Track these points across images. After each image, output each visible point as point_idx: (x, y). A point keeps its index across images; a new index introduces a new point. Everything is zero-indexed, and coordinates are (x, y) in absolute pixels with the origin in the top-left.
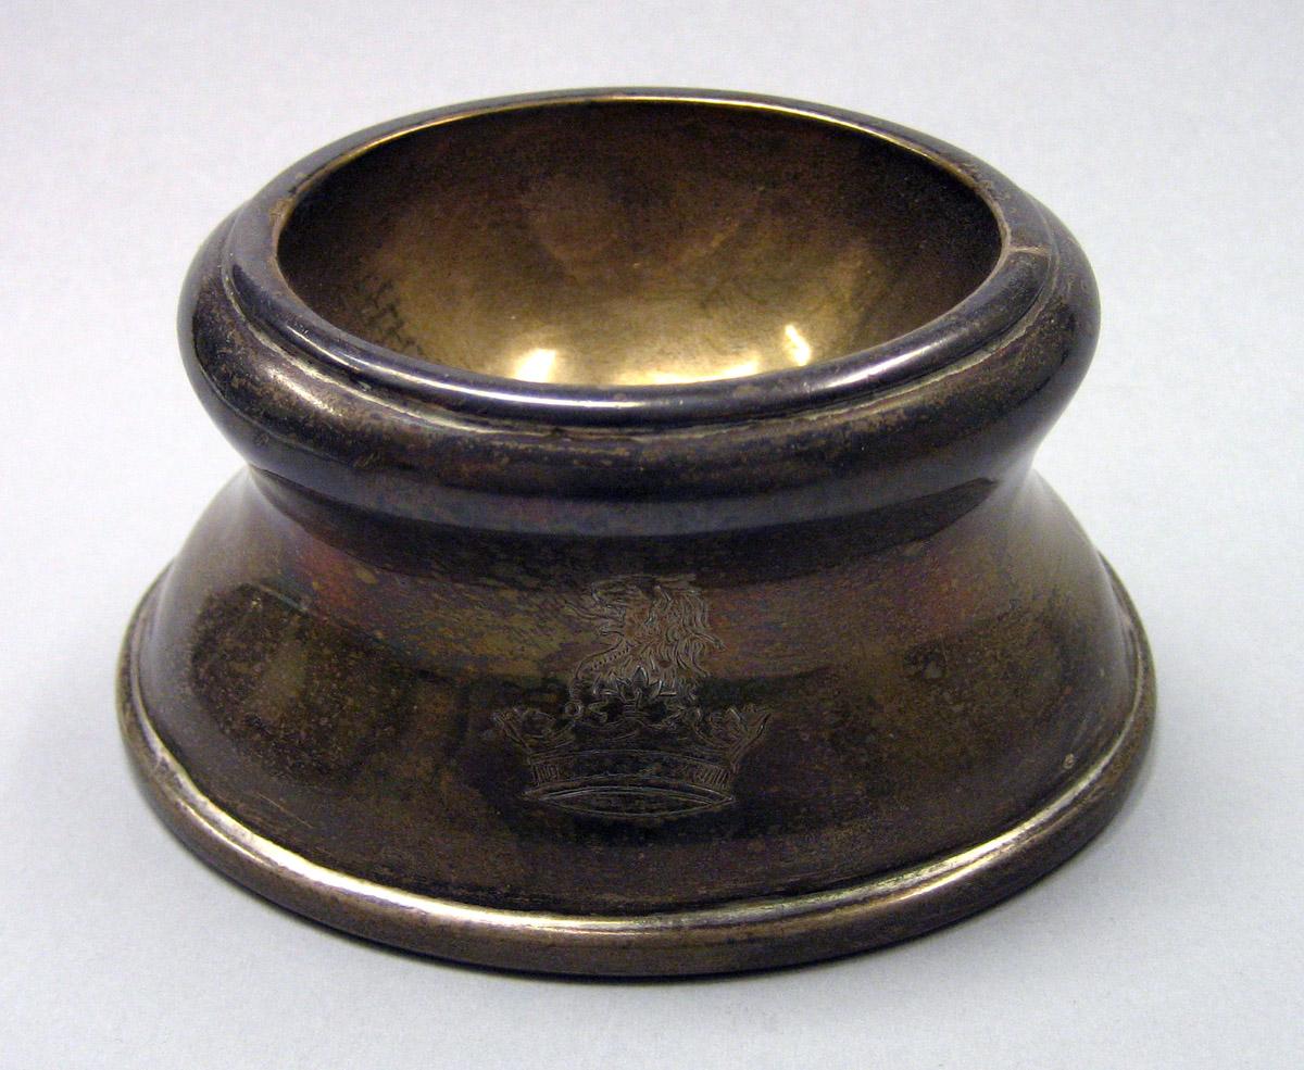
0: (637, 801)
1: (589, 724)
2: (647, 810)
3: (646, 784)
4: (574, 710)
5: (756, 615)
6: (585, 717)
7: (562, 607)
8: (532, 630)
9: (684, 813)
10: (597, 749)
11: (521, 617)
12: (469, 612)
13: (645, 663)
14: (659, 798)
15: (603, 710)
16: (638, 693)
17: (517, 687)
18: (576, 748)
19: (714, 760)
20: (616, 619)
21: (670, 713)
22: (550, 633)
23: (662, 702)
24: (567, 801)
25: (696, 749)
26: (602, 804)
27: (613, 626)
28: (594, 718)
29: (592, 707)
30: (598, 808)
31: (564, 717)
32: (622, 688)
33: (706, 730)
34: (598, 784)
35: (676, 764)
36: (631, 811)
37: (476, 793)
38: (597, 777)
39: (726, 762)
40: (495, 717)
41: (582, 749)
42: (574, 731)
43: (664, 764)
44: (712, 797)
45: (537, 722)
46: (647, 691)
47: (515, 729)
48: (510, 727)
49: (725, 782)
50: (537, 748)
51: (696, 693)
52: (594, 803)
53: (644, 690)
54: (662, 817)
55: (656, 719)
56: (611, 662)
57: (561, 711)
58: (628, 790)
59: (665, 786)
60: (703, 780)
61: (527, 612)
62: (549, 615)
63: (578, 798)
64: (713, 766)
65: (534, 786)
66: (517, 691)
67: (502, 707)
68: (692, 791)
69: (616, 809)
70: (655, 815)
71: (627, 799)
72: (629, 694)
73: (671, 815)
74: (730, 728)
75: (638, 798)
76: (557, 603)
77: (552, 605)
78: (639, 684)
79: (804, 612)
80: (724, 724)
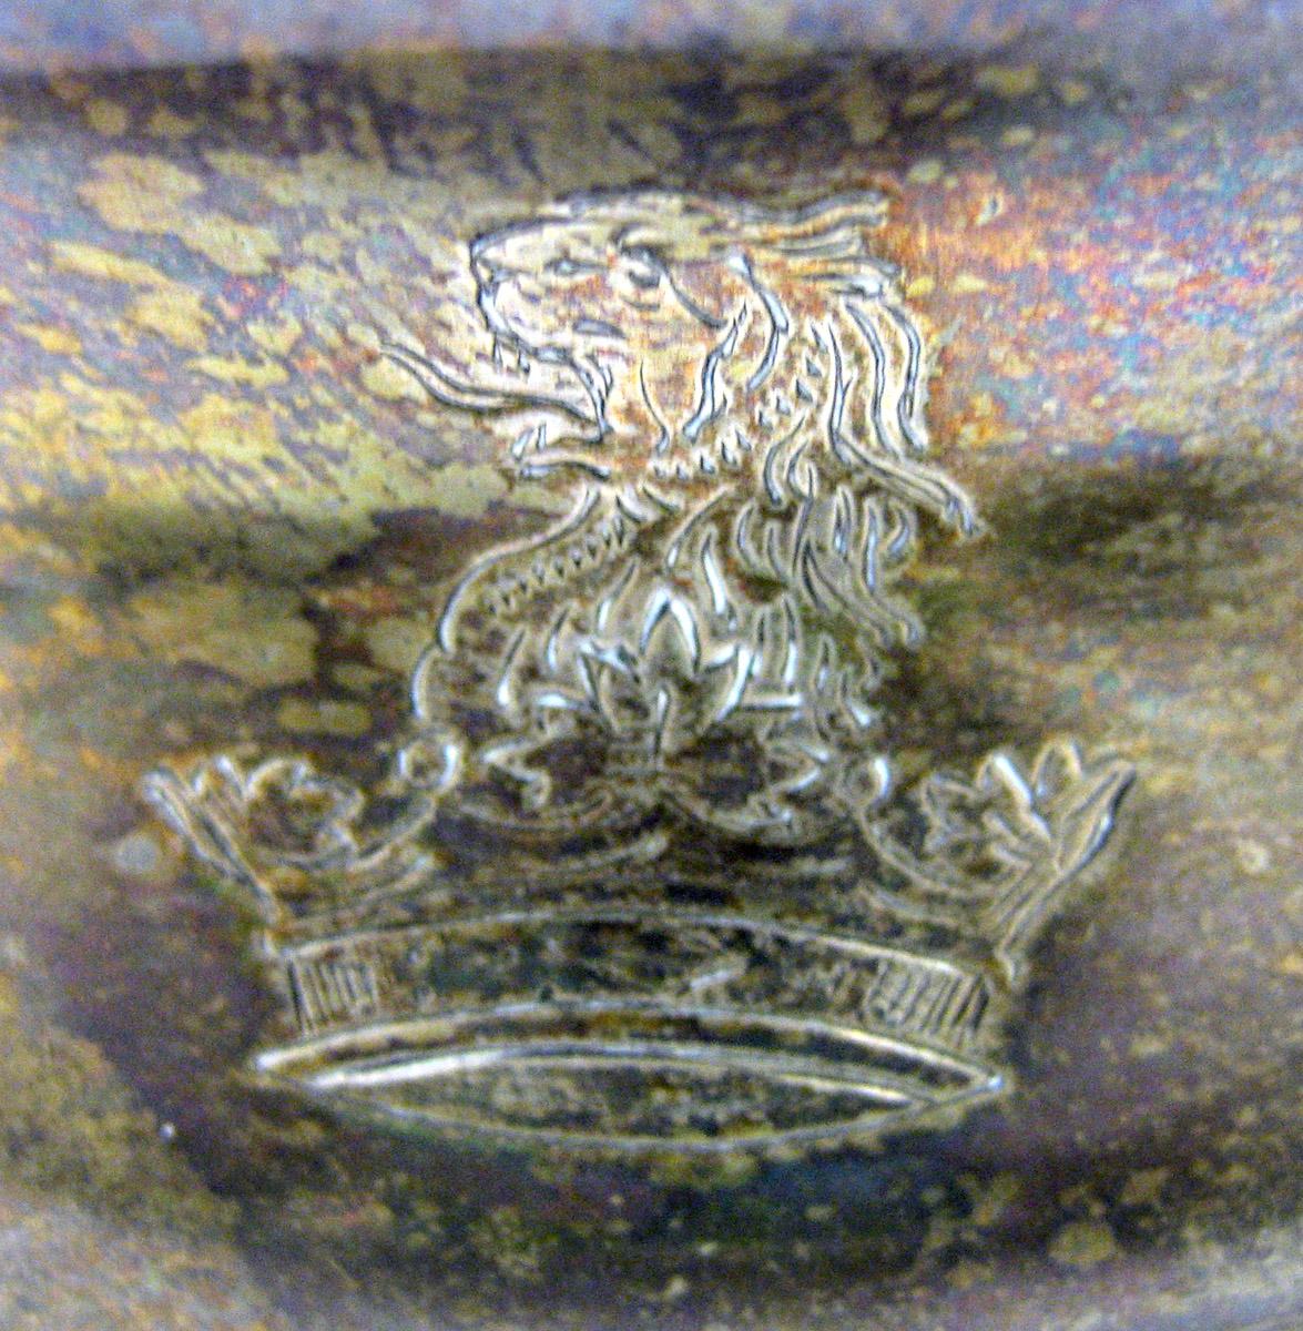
0: (660, 1096)
1: (485, 812)
2: (696, 1123)
3: (692, 1030)
4: (438, 764)
5: (1099, 401)
6: (470, 789)
7: (372, 359)
8: (269, 462)
9: (828, 1137)
10: (515, 904)
11: (226, 408)
12: (46, 403)
13: (683, 587)
14: (737, 1083)
15: (535, 759)
16: (662, 700)
17: (232, 680)
18: (439, 897)
19: (938, 940)
20: (572, 414)
21: (778, 771)
22: (332, 469)
23: (750, 733)
24: (415, 1093)
25: (878, 901)
26: (535, 1103)
27: (561, 443)
28: (505, 790)
29: (495, 755)
30: (513, 1118)
31: (394, 787)
32: (605, 680)
33: (911, 832)
34: (516, 1029)
35: (804, 959)
36: (636, 1130)
37: (89, 1055)
38: (516, 1007)
39: (982, 950)
40: (156, 787)
41: (459, 904)
42: (433, 838)
43: (758, 959)
44: (932, 1076)
45: (298, 806)
46: (694, 689)
47: (224, 829)
48: (209, 828)
49: (976, 1023)
50: (297, 900)
51: (872, 701)
52: (503, 1098)
53: (687, 687)
54: (752, 1151)
55: (727, 793)
56: (561, 583)
57: (385, 766)
58: (625, 1052)
59: (762, 1039)
60: (899, 1015)
61: (245, 389)
62: (323, 395)
63: (441, 1081)
64: (941, 966)
65: (285, 1038)
66: (230, 694)
67: (179, 752)
68: (860, 1055)
69: (584, 1120)
70: (726, 1144)
71: (627, 1086)
72: (634, 705)
73: (781, 1146)
74: (994, 824)
75: (661, 1080)
76: (350, 343)
77: (332, 353)
78: (667, 669)
79: (1271, 394)
80: (971, 813)
